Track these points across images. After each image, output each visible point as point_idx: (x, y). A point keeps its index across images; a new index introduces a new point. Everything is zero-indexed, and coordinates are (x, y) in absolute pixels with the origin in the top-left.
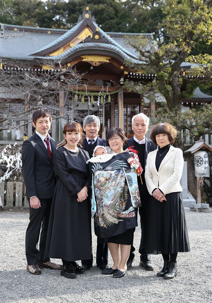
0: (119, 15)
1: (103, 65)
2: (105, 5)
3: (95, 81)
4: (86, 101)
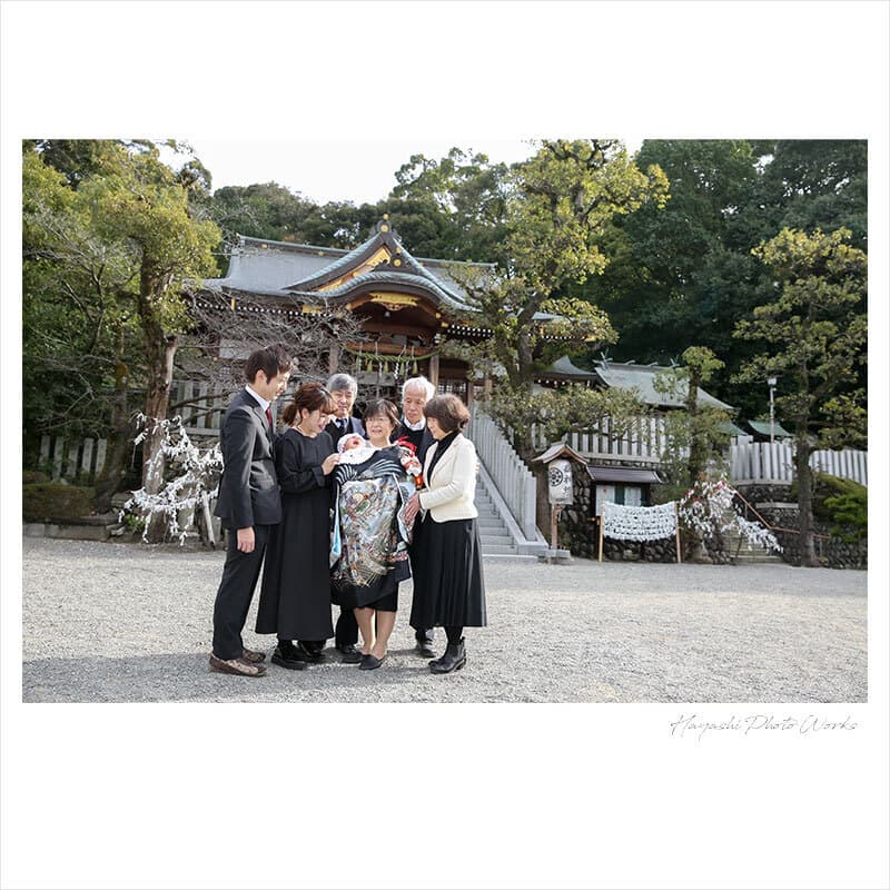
0: (443, 233)
1: (405, 310)
2: (421, 215)
3: (392, 336)
4: (375, 369)
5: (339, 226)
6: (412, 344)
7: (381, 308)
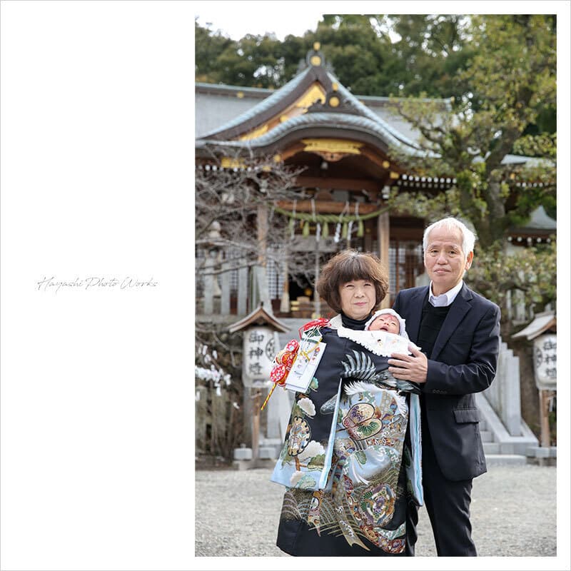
0: (385, 67)
1: (346, 160)
2: (358, 47)
3: (332, 192)
4: (313, 233)
5: (259, 63)
6: (355, 201)
7: (316, 159)
